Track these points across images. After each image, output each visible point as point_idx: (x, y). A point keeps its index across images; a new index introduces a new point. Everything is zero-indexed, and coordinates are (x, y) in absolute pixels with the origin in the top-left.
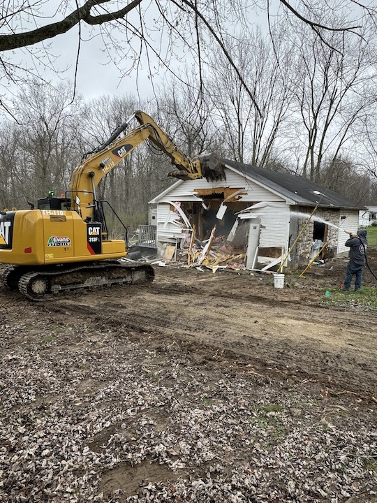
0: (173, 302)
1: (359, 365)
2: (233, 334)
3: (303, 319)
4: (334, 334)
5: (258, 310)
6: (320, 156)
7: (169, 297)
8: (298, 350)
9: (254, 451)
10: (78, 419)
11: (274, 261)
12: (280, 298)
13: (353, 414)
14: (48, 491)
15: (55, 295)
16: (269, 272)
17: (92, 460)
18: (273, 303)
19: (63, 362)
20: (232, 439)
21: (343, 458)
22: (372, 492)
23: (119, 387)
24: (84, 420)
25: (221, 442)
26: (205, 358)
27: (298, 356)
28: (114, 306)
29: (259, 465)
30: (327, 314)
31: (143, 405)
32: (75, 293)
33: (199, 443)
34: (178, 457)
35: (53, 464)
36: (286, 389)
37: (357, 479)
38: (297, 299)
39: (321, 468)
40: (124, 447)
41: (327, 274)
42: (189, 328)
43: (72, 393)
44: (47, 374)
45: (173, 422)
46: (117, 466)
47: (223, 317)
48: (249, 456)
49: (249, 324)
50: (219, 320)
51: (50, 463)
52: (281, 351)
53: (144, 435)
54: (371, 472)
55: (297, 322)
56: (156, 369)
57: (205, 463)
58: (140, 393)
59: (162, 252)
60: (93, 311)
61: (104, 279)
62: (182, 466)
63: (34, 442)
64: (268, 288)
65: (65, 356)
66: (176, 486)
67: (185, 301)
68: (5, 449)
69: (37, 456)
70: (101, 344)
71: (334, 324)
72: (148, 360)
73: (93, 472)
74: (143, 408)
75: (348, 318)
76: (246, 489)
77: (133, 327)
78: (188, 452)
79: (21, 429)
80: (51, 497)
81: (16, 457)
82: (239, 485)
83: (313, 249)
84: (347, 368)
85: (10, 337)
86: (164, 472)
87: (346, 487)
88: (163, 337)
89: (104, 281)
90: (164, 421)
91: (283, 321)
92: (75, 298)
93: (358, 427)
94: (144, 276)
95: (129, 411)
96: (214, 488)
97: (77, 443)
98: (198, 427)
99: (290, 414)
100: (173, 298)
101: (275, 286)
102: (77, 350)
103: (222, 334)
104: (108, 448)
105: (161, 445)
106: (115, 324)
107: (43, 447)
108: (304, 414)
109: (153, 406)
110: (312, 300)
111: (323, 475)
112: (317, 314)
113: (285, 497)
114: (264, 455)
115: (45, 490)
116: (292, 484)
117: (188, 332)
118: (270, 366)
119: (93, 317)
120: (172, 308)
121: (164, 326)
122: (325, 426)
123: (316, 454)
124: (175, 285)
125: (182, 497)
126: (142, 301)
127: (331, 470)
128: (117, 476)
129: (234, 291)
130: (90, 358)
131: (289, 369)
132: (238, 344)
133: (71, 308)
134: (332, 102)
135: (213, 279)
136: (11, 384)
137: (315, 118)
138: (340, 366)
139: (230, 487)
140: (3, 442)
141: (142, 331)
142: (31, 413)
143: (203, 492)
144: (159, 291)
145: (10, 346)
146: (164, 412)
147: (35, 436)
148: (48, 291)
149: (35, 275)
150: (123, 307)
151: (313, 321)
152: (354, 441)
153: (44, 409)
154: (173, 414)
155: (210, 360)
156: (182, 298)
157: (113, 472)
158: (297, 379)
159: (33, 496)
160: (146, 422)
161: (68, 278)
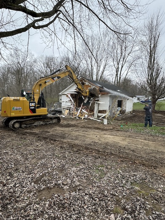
0: (67, 130)
1: (132, 150)
2: (88, 141)
3: (113, 135)
4: (124, 140)
5: (97, 132)
6: (120, 78)
7: (66, 128)
8: (111, 146)
9: (94, 181)
10: (30, 173)
11: (104, 115)
12: (105, 128)
13: (128, 167)
14: (18, 199)
15: (23, 128)
16: (102, 119)
17: (35, 187)
18: (103, 130)
19: (25, 153)
20: (86, 177)
21: (124, 182)
22: (133, 193)
23: (46, 161)
24: (32, 173)
25: (82, 179)
26: (78, 149)
27: (111, 148)
28: (45, 132)
29: (95, 186)
30: (122, 133)
31: (54, 167)
32: (31, 128)
33: (74, 179)
34: (67, 184)
35: (20, 189)
36: (106, 159)
37: (128, 189)
38: (112, 128)
39: (116, 186)
40: (47, 182)
41: (122, 119)
42: (73, 139)
43: (28, 164)
44: (19, 157)
45: (65, 172)
46: (44, 189)
47: (85, 135)
48: (92, 183)
49: (94, 137)
50: (84, 136)
51: (19, 189)
52: (105, 146)
53: (55, 178)
54: (133, 186)
55: (111, 136)
56: (60, 154)
57: (76, 186)
58: (54, 163)
59: (64, 112)
60: (38, 134)
61: (42, 122)
62: (68, 188)
63: (13, 182)
64: (101, 124)
65: (26, 150)
66: (65, 195)
67: (72, 130)
68: (2, 185)
69: (14, 187)
70: (40, 146)
71: (124, 137)
72: (57, 151)
73: (35, 191)
74: (54, 168)
75: (129, 134)
76: (90, 194)
77: (52, 139)
78: (70, 183)
79: (8, 178)
80: (19, 201)
81: (6, 188)
82: (88, 193)
83: (118, 110)
84: (127, 151)
85: (5, 144)
86: (61, 190)
87: (125, 192)
88: (63, 143)
89: (42, 123)
90: (62, 172)
91: (106, 136)
92: (31, 129)
93: (130, 171)
94: (57, 121)
95: (49, 169)
96: (79, 195)
97: (29, 181)
98: (74, 174)
99: (107, 168)
100: (67, 129)
101: (104, 124)
102: (31, 148)
103: (84, 141)
104: (41, 183)
105: (61, 181)
106: (45, 138)
107: (16, 183)
108: (111, 167)
109: (58, 167)
110: (117, 128)
111: (117, 188)
112: (118, 133)
113: (104, 197)
114: (97, 182)
115: (17, 199)
116: (106, 192)
117: (72, 141)
118: (101, 152)
119: (37, 136)
120: (67, 132)
121: (63, 139)
122: (119, 171)
123: (115, 181)
124: (68, 124)
125: (67, 198)
126: (56, 130)
127: (120, 187)
128: (44, 192)
129: (89, 126)
130: (35, 151)
131: (107, 153)
132: (90, 144)
133: (29, 133)
134: (124, 59)
135: (82, 122)
136: (5, 161)
137: (118, 64)
138: (125, 151)
139: (84, 194)
140: (2, 182)
141: (55, 141)
142: (12, 171)
143: (75, 196)
144: (62, 126)
145: (5, 147)
146: (62, 169)
147: (13, 180)
148: (20, 127)
149: (15, 121)
150: (48, 132)
151: (116, 136)
152: (128, 176)
153: (18, 170)
154: (65, 170)
155: (80, 150)
156: (70, 129)
157: (42, 191)
158: (110, 156)
159: (12, 201)
160: (55, 173)
161: (28, 122)
